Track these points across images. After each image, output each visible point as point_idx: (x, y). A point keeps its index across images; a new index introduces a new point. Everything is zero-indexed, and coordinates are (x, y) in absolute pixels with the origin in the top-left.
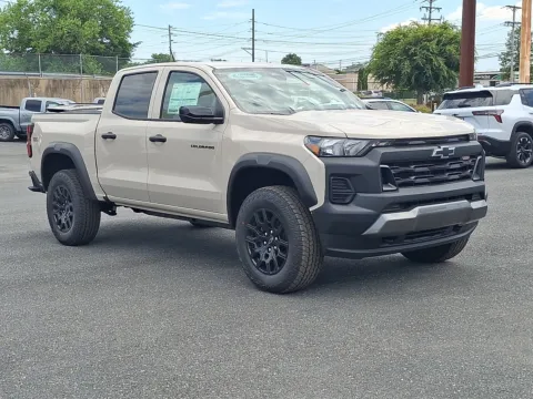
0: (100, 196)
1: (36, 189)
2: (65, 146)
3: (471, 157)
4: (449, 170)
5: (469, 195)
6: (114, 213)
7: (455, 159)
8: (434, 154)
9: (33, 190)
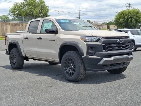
0: (24, 55)
1: (7, 54)
2: (15, 41)
3: (128, 43)
4: (122, 46)
5: (128, 54)
6: (28, 60)
7: (124, 43)
8: (118, 41)
9: (6, 54)
